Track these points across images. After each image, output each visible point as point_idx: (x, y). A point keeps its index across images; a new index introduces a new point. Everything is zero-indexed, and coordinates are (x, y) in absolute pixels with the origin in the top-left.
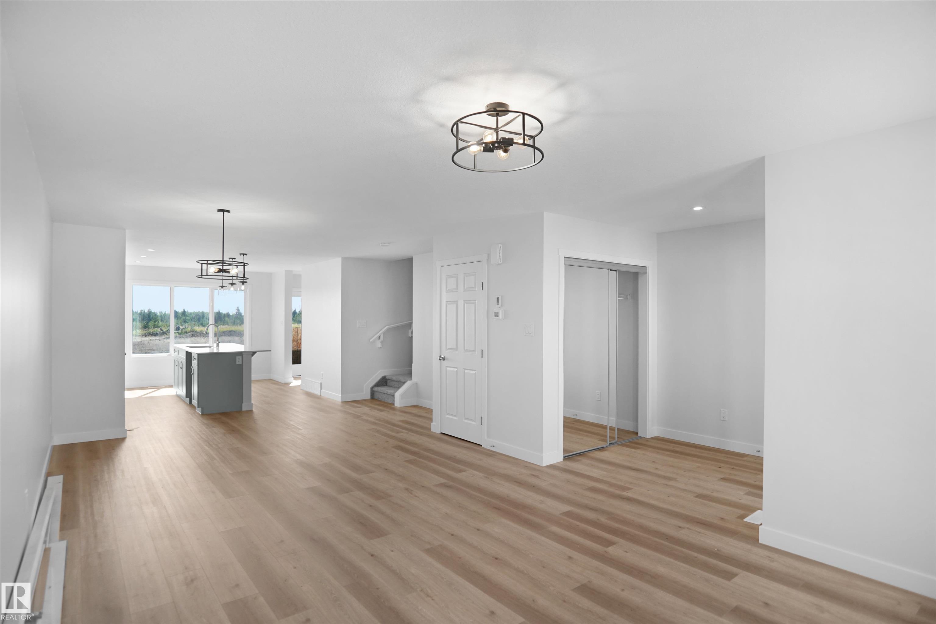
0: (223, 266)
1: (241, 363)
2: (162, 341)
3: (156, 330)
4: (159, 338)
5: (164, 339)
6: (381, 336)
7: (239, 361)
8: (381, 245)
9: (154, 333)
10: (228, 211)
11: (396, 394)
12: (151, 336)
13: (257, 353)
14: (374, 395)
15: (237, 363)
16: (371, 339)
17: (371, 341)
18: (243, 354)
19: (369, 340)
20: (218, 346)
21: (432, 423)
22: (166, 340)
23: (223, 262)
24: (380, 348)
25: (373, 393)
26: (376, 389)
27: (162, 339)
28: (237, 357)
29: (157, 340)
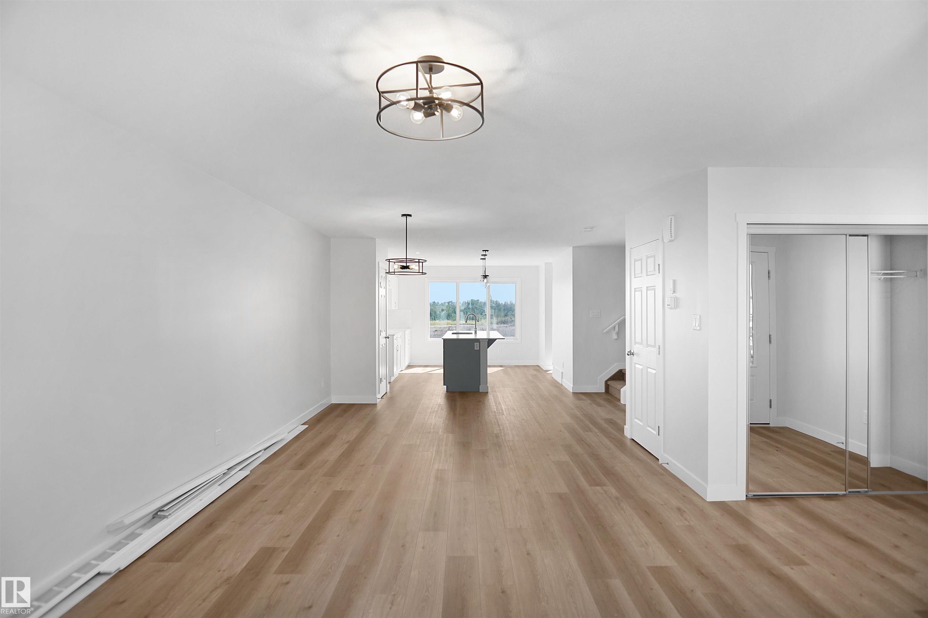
0: (406, 263)
1: (478, 349)
2: (508, 328)
3: (507, 319)
4: (506, 325)
5: (510, 326)
6: (616, 327)
7: (476, 348)
8: (583, 230)
9: (506, 321)
10: (410, 215)
11: (621, 389)
12: (503, 324)
13: (496, 340)
14: (609, 388)
15: (475, 349)
16: (604, 330)
17: (604, 332)
18: (480, 341)
19: (603, 331)
20: (476, 332)
21: (625, 426)
22: (511, 327)
23: (406, 260)
24: (616, 339)
25: (607, 386)
26: (609, 383)
27: (508, 326)
28: (475, 344)
29: (505, 327)
